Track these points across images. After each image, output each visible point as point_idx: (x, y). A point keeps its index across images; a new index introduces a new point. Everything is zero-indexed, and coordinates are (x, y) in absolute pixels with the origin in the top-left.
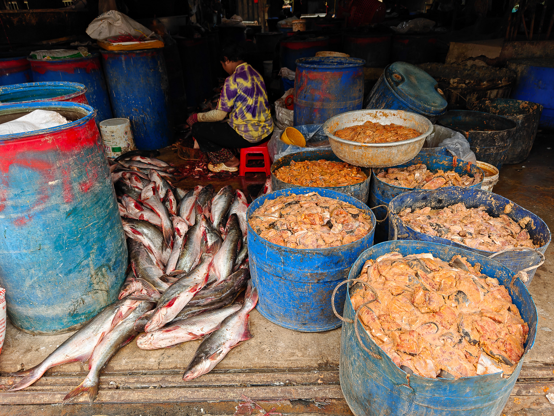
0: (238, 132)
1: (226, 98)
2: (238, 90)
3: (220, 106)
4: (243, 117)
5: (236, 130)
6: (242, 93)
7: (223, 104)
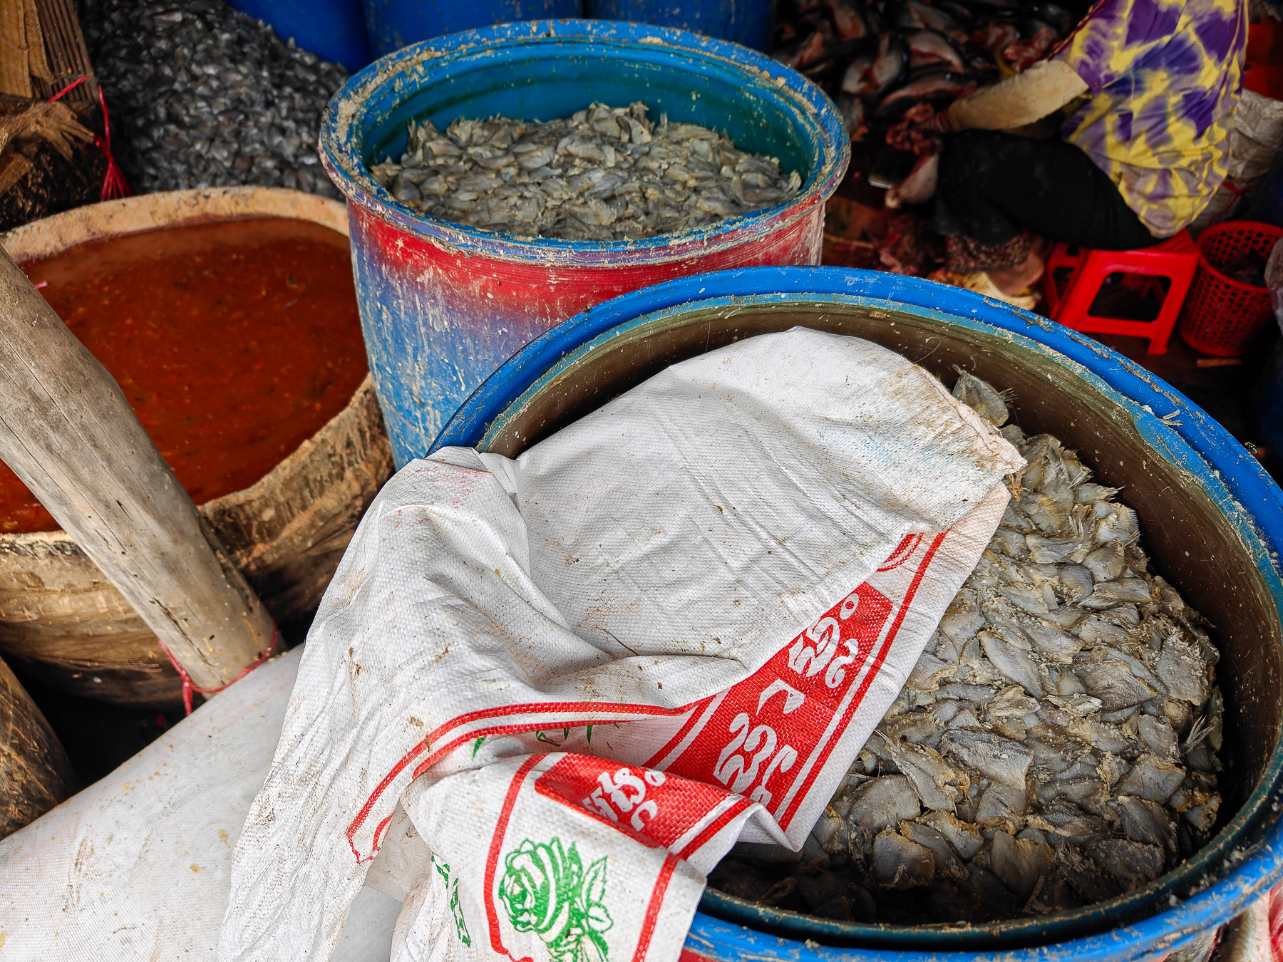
0: (1128, 199)
1: (1121, 30)
2: (1183, 19)
3: (1077, 50)
4: (1158, 137)
5: (1122, 188)
6: (1194, 38)
7: (1094, 50)
